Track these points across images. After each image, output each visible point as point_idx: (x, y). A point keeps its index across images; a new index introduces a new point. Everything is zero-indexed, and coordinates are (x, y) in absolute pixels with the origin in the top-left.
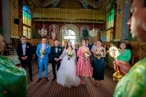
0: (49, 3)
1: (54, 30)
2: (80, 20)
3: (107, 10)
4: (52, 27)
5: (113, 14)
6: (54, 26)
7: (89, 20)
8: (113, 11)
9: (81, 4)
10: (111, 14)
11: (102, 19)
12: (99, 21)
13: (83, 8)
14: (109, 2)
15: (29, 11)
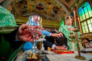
0: (26, 15)
2: (46, 25)
3: (59, 21)
5: (63, 23)
7: (51, 26)
8: (63, 22)
9: (45, 17)
10: (62, 23)
11: (58, 26)
12: (56, 26)
13: (46, 19)
14: (60, 18)
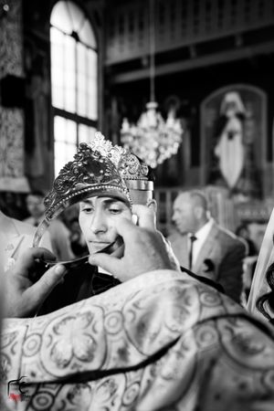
1: (234, 124)
4: (218, 103)
6: (232, 97)
15: (86, 33)
